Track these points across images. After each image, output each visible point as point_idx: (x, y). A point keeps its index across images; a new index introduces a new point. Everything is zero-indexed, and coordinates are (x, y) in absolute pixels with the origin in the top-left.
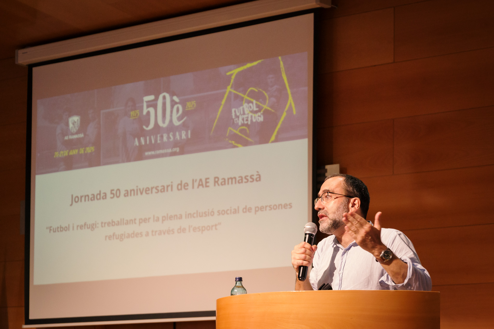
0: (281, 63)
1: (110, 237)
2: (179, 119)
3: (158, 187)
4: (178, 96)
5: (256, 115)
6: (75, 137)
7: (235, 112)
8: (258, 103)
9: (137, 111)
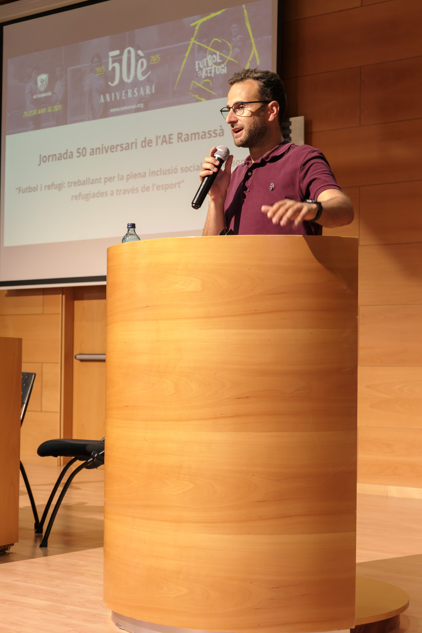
0: (245, 11)
1: (76, 197)
2: (144, 74)
3: (122, 144)
4: (142, 51)
5: (220, 67)
6: (43, 95)
7: (199, 64)
8: (222, 54)
9: (103, 67)
